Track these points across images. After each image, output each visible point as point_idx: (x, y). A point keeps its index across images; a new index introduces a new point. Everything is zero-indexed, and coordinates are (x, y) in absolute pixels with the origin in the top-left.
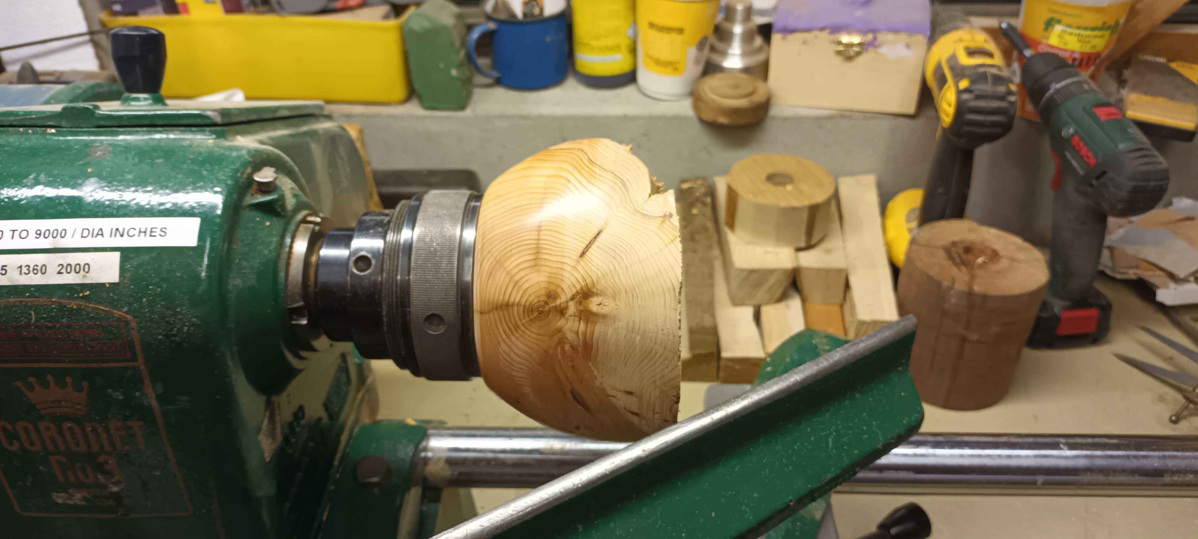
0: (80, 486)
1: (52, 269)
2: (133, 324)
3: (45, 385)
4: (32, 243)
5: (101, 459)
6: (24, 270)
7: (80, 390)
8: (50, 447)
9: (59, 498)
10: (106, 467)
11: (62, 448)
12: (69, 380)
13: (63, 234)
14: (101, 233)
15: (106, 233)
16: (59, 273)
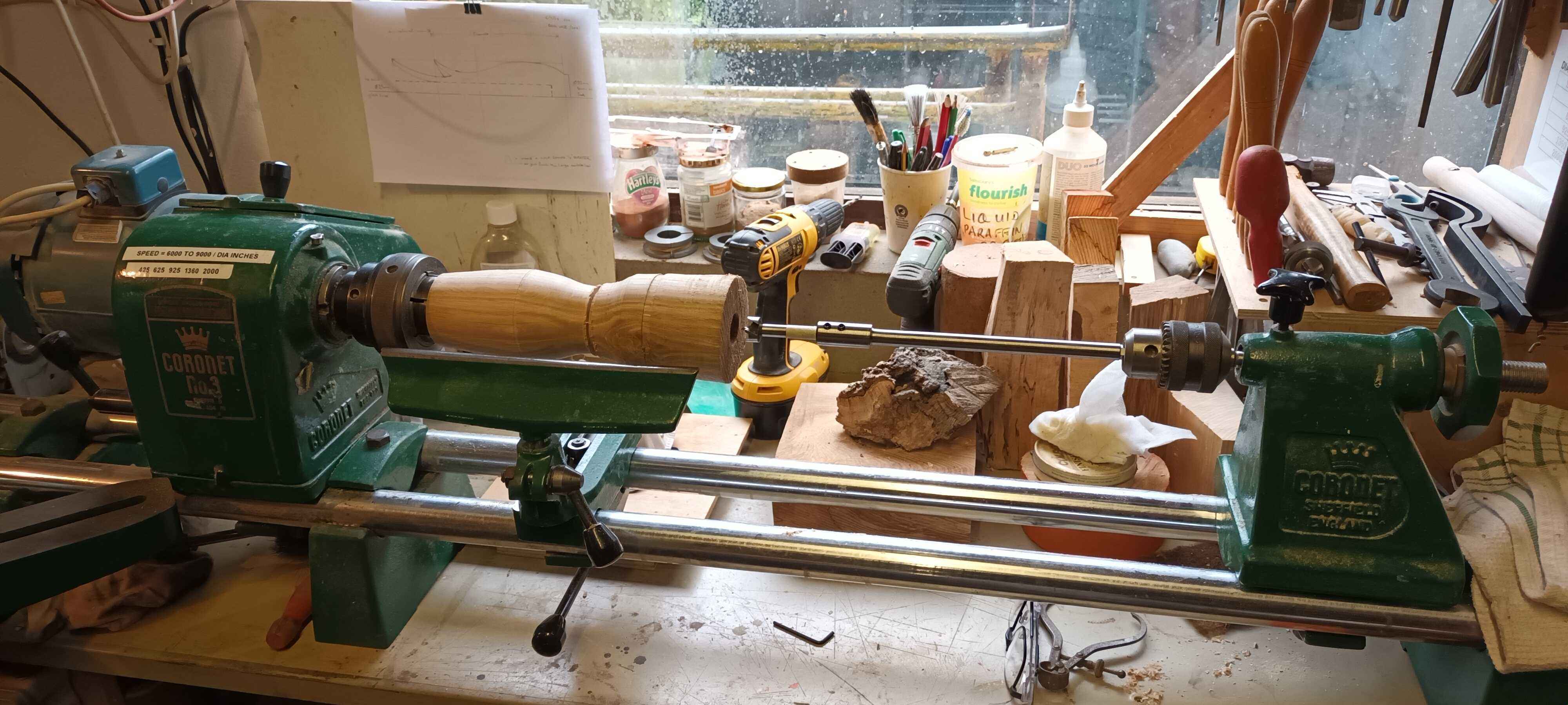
0: (200, 396)
1: (201, 271)
2: (234, 301)
3: (189, 332)
4: (194, 258)
5: (211, 378)
6: (188, 271)
7: (205, 336)
8: (188, 371)
9: (189, 404)
10: (214, 384)
11: (193, 371)
12: (201, 329)
13: (209, 254)
14: (227, 255)
15: (229, 255)
16: (204, 273)
